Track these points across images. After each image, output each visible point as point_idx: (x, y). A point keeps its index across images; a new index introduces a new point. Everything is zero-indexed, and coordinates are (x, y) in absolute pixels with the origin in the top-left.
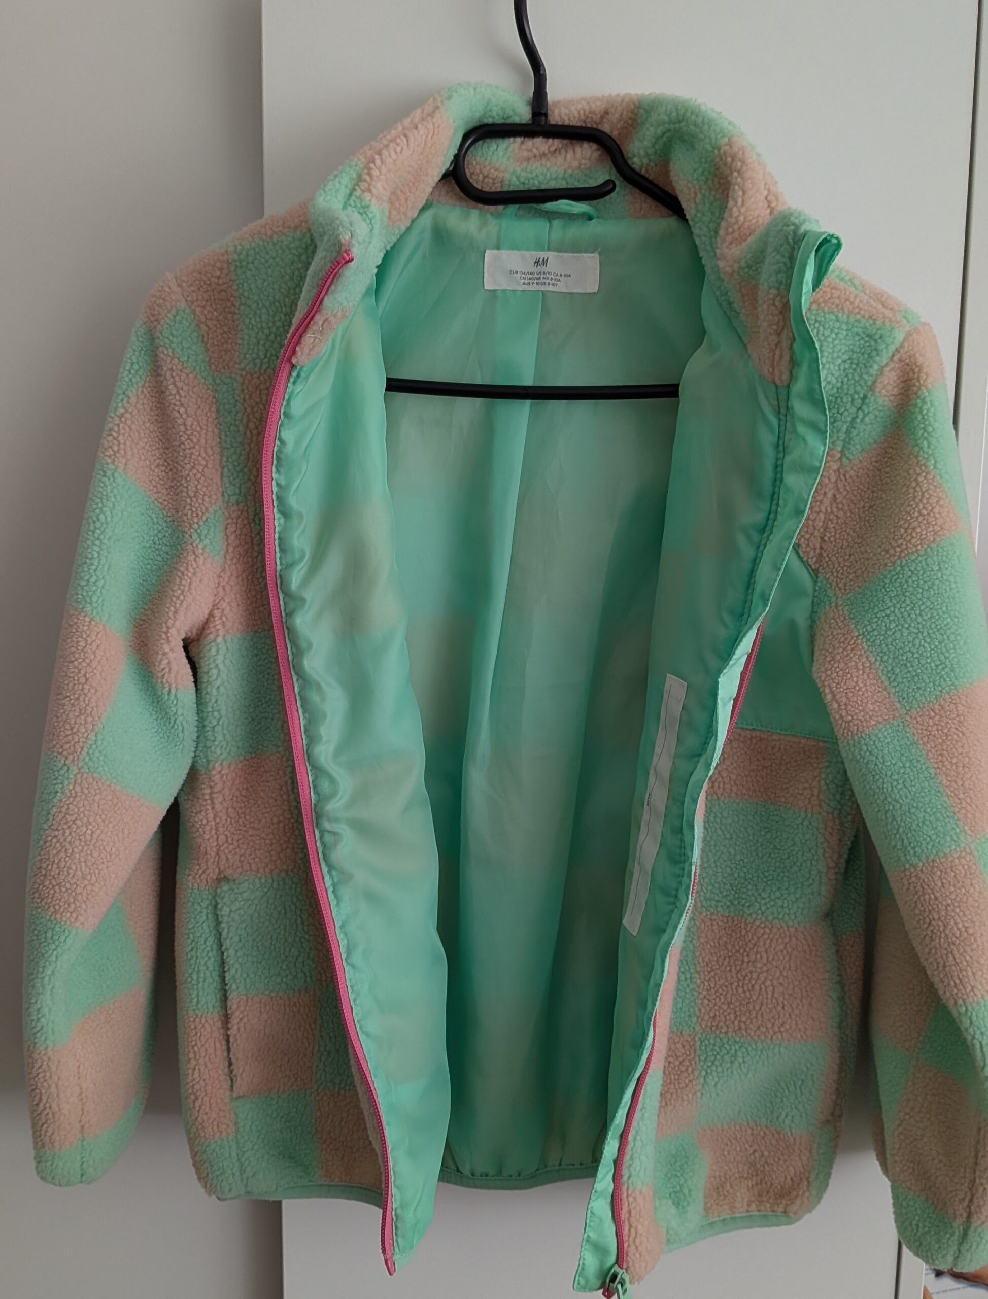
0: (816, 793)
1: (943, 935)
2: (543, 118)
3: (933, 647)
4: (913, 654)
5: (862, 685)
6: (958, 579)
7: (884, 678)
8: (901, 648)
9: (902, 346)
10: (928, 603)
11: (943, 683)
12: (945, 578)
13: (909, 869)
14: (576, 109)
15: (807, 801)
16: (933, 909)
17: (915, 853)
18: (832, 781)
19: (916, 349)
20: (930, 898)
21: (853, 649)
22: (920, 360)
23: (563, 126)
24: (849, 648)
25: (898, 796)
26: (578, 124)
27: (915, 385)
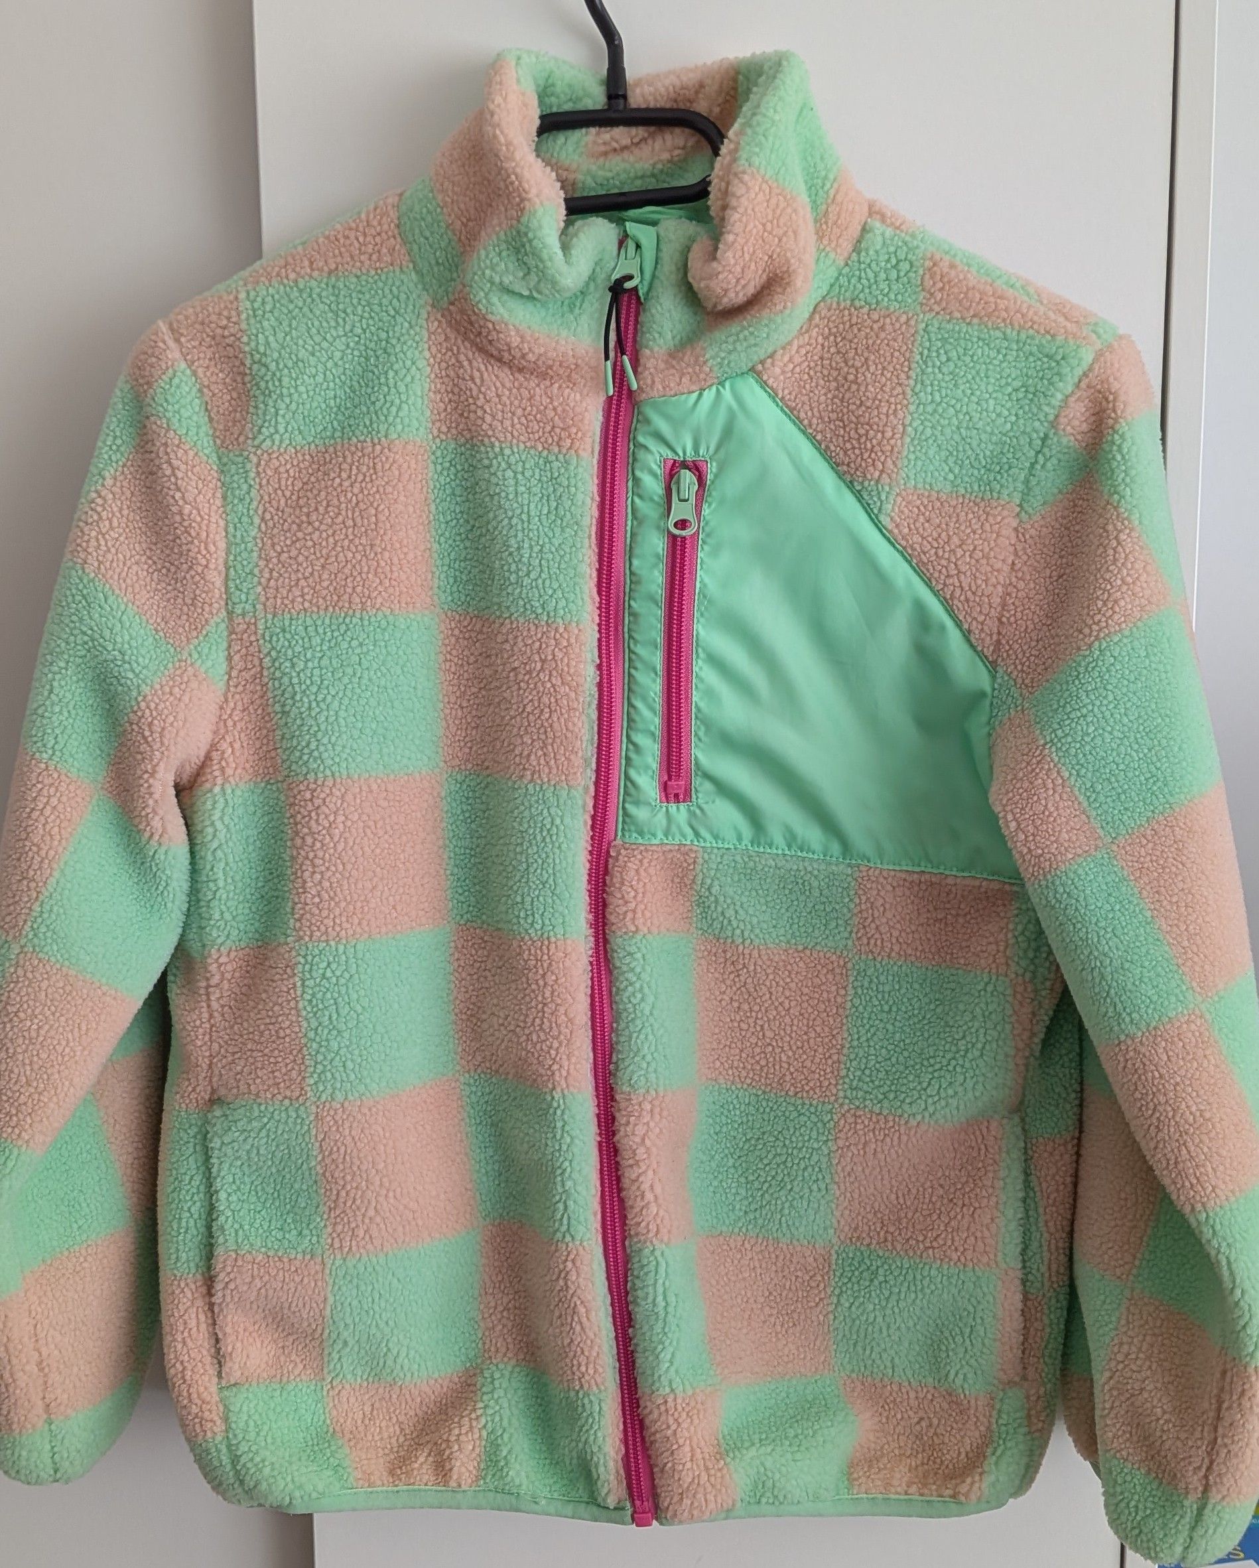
0: (1002, 948)
1: (1173, 1123)
2: (621, 101)
3: (1141, 755)
4: (1117, 765)
5: (1052, 809)
6: (1169, 667)
7: (1081, 798)
8: (1103, 758)
9: (1090, 369)
10: (1135, 700)
11: (1155, 801)
12: (1153, 666)
13: (1125, 1041)
14: (664, 86)
15: (991, 959)
16: (1159, 1090)
17: (1132, 1021)
18: (1022, 933)
19: (1109, 372)
20: (1153, 1077)
21: (1039, 763)
22: (1115, 386)
23: (647, 110)
24: (1034, 761)
25: (1107, 948)
26: (668, 106)
27: (1110, 417)
